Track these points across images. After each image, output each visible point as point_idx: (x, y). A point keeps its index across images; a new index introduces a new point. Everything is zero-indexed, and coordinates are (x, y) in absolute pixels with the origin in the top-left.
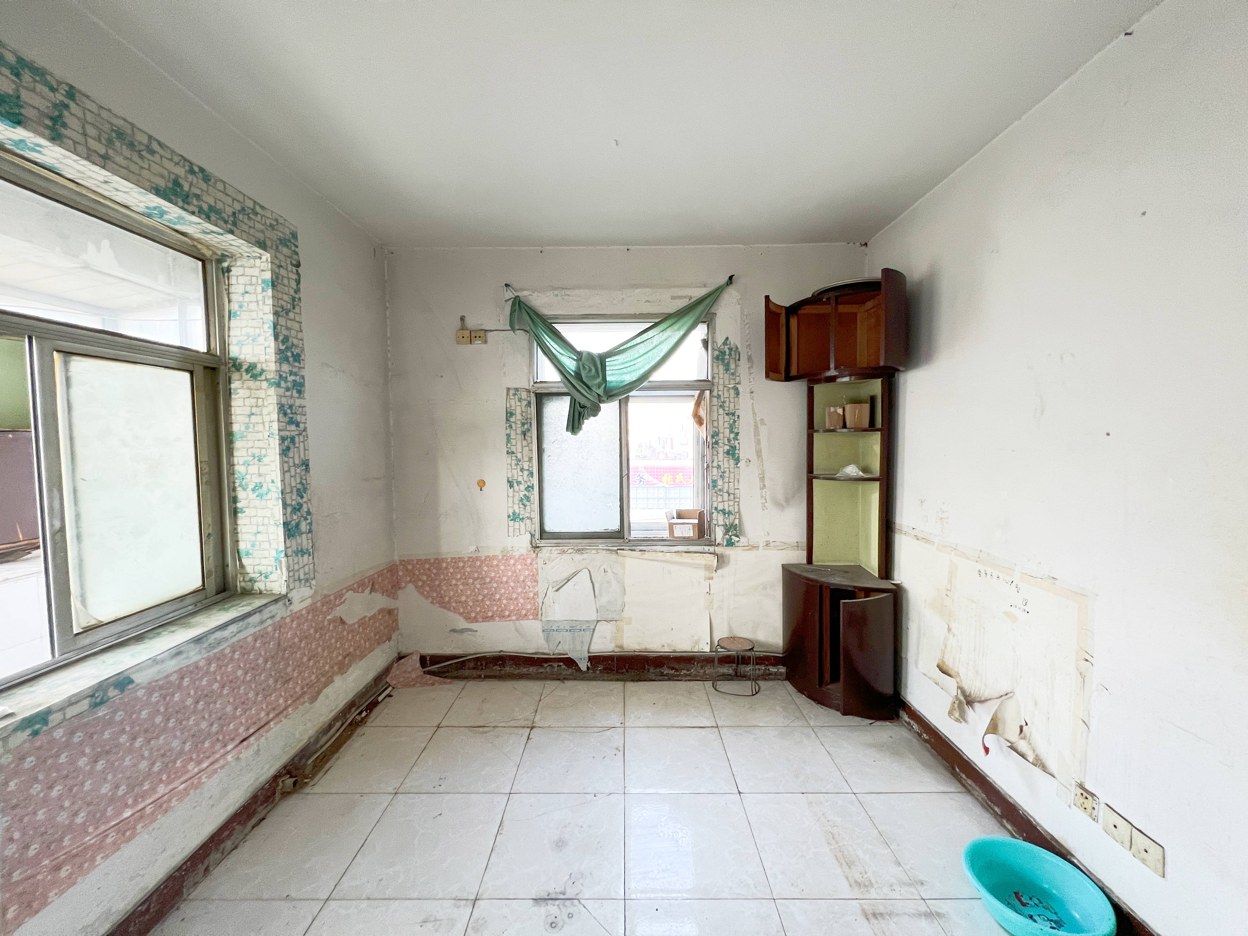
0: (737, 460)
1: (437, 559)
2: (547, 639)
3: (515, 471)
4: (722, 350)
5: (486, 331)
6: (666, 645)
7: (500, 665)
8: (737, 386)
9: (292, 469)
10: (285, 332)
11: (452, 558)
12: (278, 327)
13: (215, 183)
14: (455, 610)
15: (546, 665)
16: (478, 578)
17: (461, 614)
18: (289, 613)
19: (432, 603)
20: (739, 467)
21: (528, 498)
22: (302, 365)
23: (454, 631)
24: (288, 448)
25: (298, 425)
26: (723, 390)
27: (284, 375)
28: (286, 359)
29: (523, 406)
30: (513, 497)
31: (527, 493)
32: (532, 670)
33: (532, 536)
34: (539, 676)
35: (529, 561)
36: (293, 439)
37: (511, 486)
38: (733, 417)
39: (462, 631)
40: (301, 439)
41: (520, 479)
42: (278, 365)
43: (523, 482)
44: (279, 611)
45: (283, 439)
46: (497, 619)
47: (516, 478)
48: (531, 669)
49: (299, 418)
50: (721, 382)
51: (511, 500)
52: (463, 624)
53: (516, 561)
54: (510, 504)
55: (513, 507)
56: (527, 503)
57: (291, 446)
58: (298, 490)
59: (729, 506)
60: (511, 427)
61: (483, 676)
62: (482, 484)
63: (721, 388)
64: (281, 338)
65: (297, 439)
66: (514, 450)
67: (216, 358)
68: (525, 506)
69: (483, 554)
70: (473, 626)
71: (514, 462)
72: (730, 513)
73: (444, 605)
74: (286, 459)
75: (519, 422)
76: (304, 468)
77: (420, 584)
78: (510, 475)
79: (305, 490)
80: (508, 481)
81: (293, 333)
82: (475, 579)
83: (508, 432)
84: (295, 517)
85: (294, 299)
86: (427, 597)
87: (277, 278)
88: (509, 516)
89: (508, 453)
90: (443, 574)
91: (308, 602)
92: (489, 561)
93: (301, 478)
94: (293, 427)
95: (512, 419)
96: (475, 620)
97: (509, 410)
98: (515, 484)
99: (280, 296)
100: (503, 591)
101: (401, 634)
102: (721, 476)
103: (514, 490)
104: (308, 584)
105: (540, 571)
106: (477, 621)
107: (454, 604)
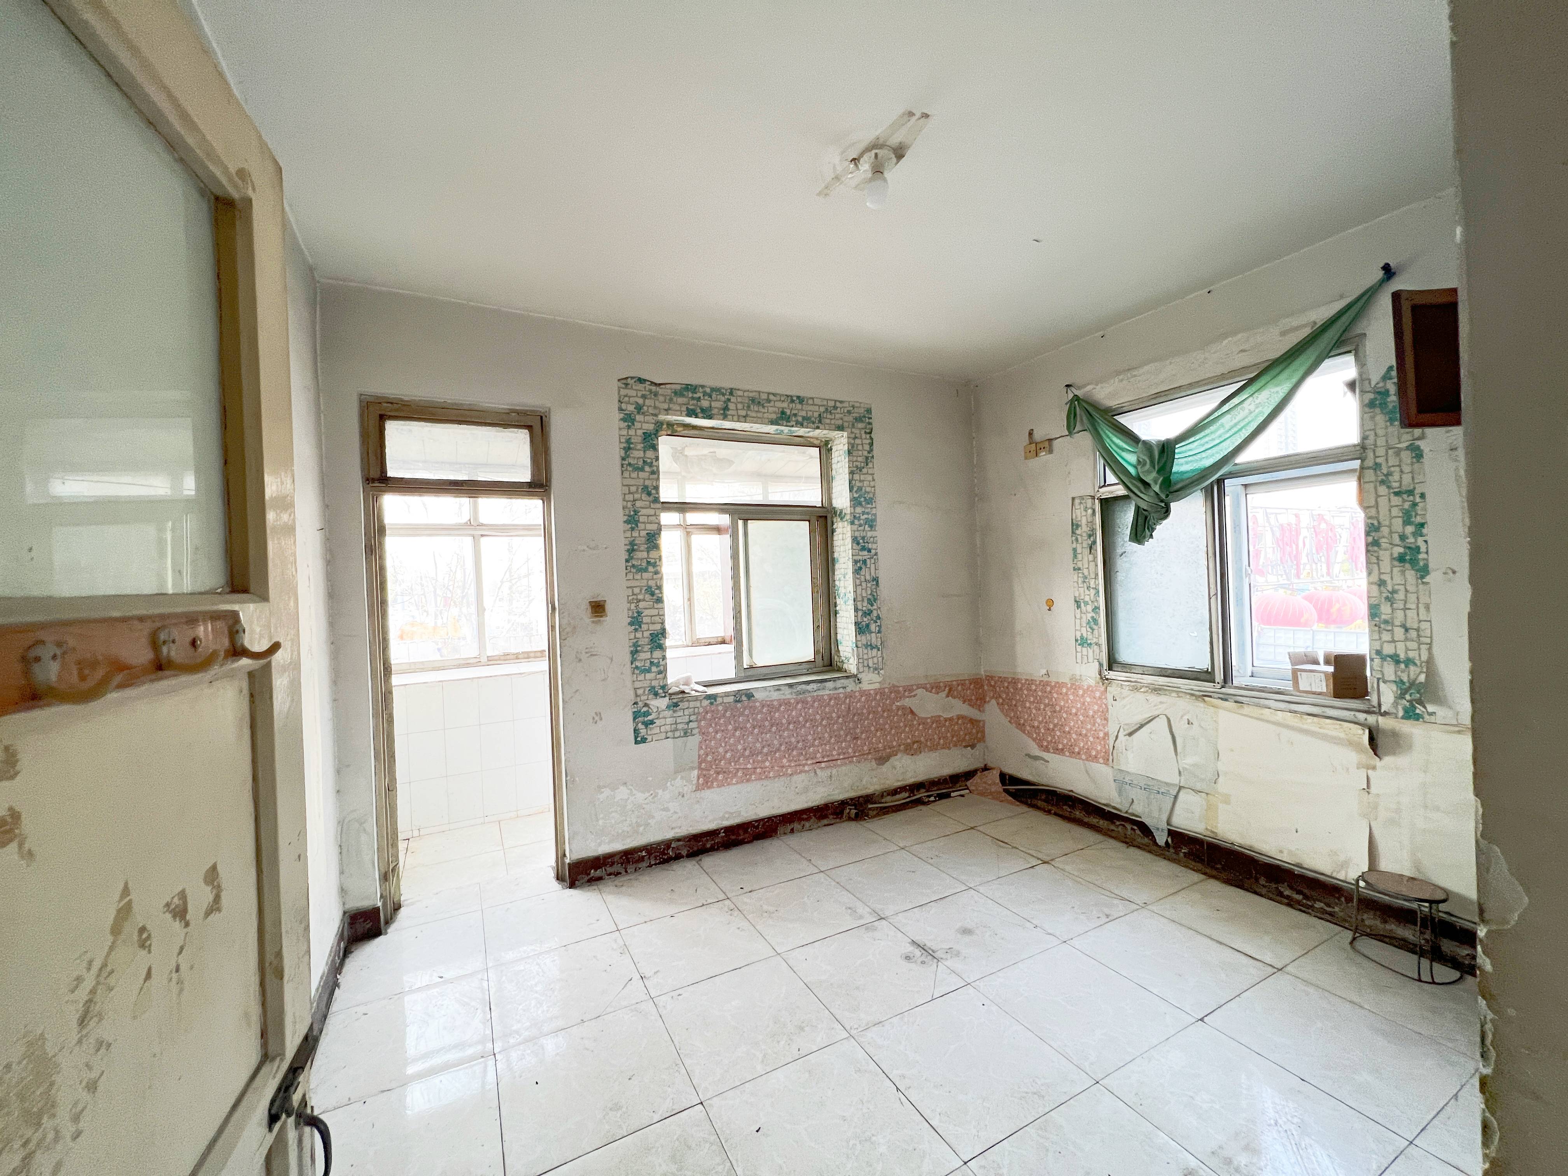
0: (1424, 571)
1: (1014, 678)
2: (1120, 792)
3: (1081, 590)
4: (1383, 390)
5: (1052, 439)
6: (1286, 852)
7: (1070, 806)
8: (1418, 443)
9: (864, 584)
10: (858, 484)
11: (1027, 680)
12: (854, 482)
13: (807, 401)
14: (1029, 735)
15: (1118, 823)
16: (1049, 705)
17: (1034, 740)
18: (858, 689)
19: (1010, 722)
20: (1427, 583)
21: (1095, 621)
22: (874, 506)
23: (1028, 755)
24: (860, 568)
25: (869, 551)
26: (1387, 454)
27: (858, 515)
28: (860, 504)
29: (1089, 516)
30: (1081, 618)
31: (1094, 615)
32: (1103, 823)
33: (1101, 665)
34: (1109, 833)
35: (1098, 694)
36: (865, 562)
37: (1079, 607)
38: (1411, 498)
39: (1036, 758)
40: (873, 561)
41: (1087, 599)
42: (852, 509)
43: (1090, 602)
44: (851, 685)
45: (855, 562)
46: (1067, 754)
47: (1082, 598)
48: (1101, 822)
49: (870, 546)
50: (1381, 442)
51: (1078, 621)
52: (1037, 752)
53: (1085, 692)
54: (1078, 627)
55: (1080, 630)
56: (1095, 627)
57: (863, 567)
58: (869, 600)
59: (1407, 649)
60: (1077, 540)
61: (1053, 812)
62: (1050, 603)
63: (1381, 452)
64: (855, 489)
65: (868, 561)
66: (1081, 566)
67: (825, 510)
68: (1093, 630)
69: (1053, 679)
70: (1045, 755)
71: (1080, 580)
72: (1409, 662)
73: (1021, 727)
74: (858, 576)
75: (1084, 535)
76: (874, 583)
77: (1001, 701)
78: (1077, 595)
79: (875, 600)
80: (1076, 601)
81: (866, 483)
82: (1046, 705)
83: (1074, 546)
84: (865, 619)
85: (867, 458)
86: (1006, 716)
87: (853, 447)
88: (1076, 640)
89: (1074, 569)
90: (1019, 694)
91: (877, 686)
92: (1059, 687)
93: (872, 591)
94: (866, 553)
95: (1078, 532)
96: (1046, 749)
97: (1074, 522)
98: (1082, 605)
99: (855, 459)
100: (1072, 724)
101: (987, 747)
102: (1387, 598)
103: (1081, 611)
104: (877, 672)
105: (1110, 707)
106: (1048, 752)
107: (1028, 728)
